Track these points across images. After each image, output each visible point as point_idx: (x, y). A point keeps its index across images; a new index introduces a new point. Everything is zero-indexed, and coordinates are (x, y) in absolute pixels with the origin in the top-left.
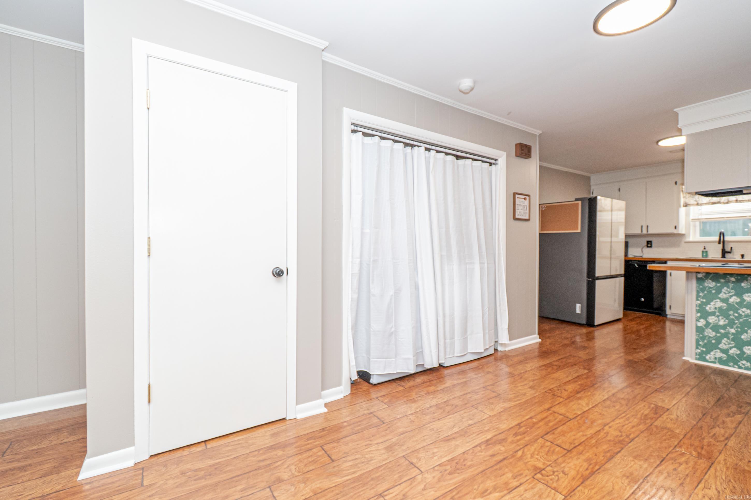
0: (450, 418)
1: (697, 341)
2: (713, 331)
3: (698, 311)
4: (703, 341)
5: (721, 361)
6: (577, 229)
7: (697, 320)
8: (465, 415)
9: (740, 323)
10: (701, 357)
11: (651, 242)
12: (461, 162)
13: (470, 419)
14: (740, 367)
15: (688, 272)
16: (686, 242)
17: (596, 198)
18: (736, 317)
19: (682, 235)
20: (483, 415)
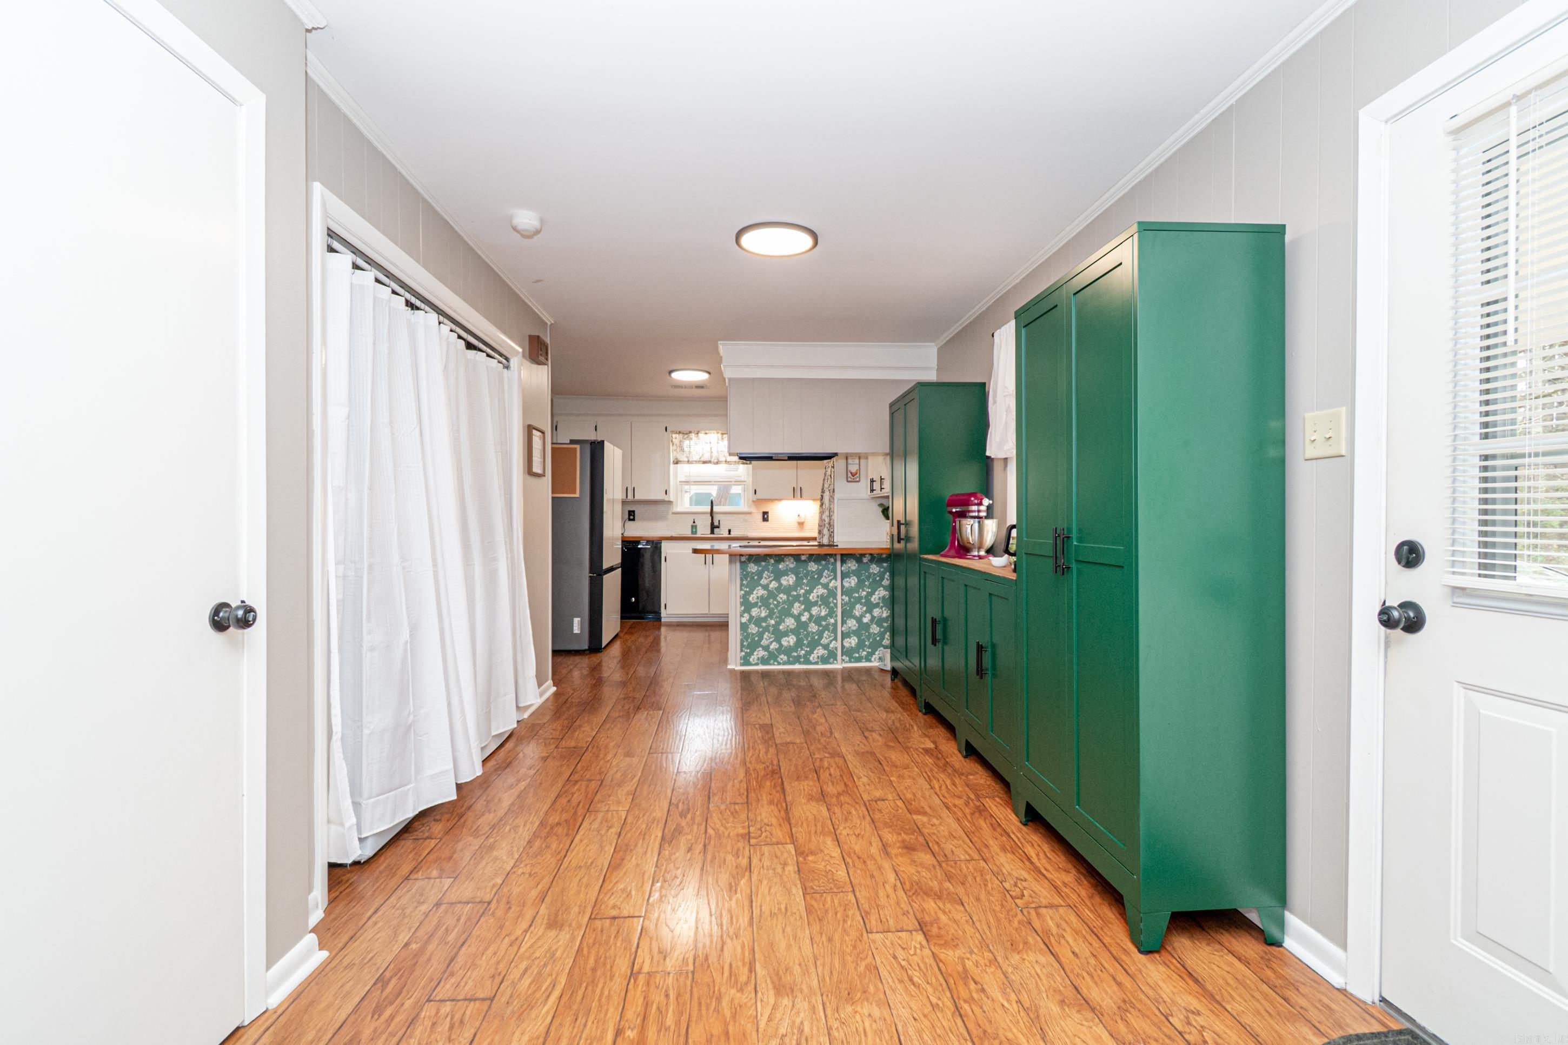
0: (376, 923)
1: (742, 641)
2: (756, 626)
3: (742, 604)
4: (747, 641)
5: (764, 661)
6: (575, 493)
7: (742, 616)
8: (404, 901)
9: (779, 612)
10: (746, 661)
11: (634, 512)
12: (472, 353)
13: (420, 903)
14: (779, 664)
15: (731, 555)
16: (673, 513)
17: (603, 442)
18: (775, 605)
19: (670, 502)
20: (441, 882)
